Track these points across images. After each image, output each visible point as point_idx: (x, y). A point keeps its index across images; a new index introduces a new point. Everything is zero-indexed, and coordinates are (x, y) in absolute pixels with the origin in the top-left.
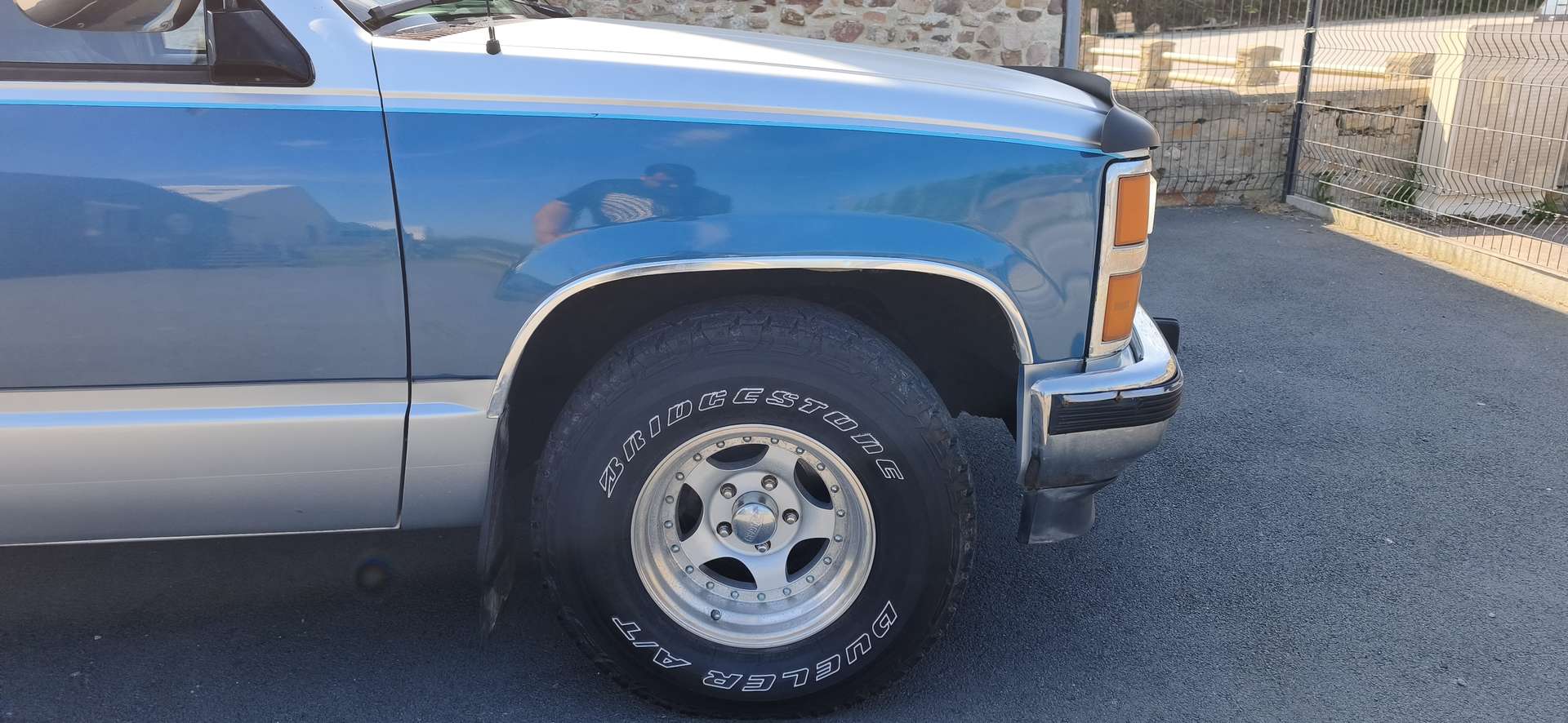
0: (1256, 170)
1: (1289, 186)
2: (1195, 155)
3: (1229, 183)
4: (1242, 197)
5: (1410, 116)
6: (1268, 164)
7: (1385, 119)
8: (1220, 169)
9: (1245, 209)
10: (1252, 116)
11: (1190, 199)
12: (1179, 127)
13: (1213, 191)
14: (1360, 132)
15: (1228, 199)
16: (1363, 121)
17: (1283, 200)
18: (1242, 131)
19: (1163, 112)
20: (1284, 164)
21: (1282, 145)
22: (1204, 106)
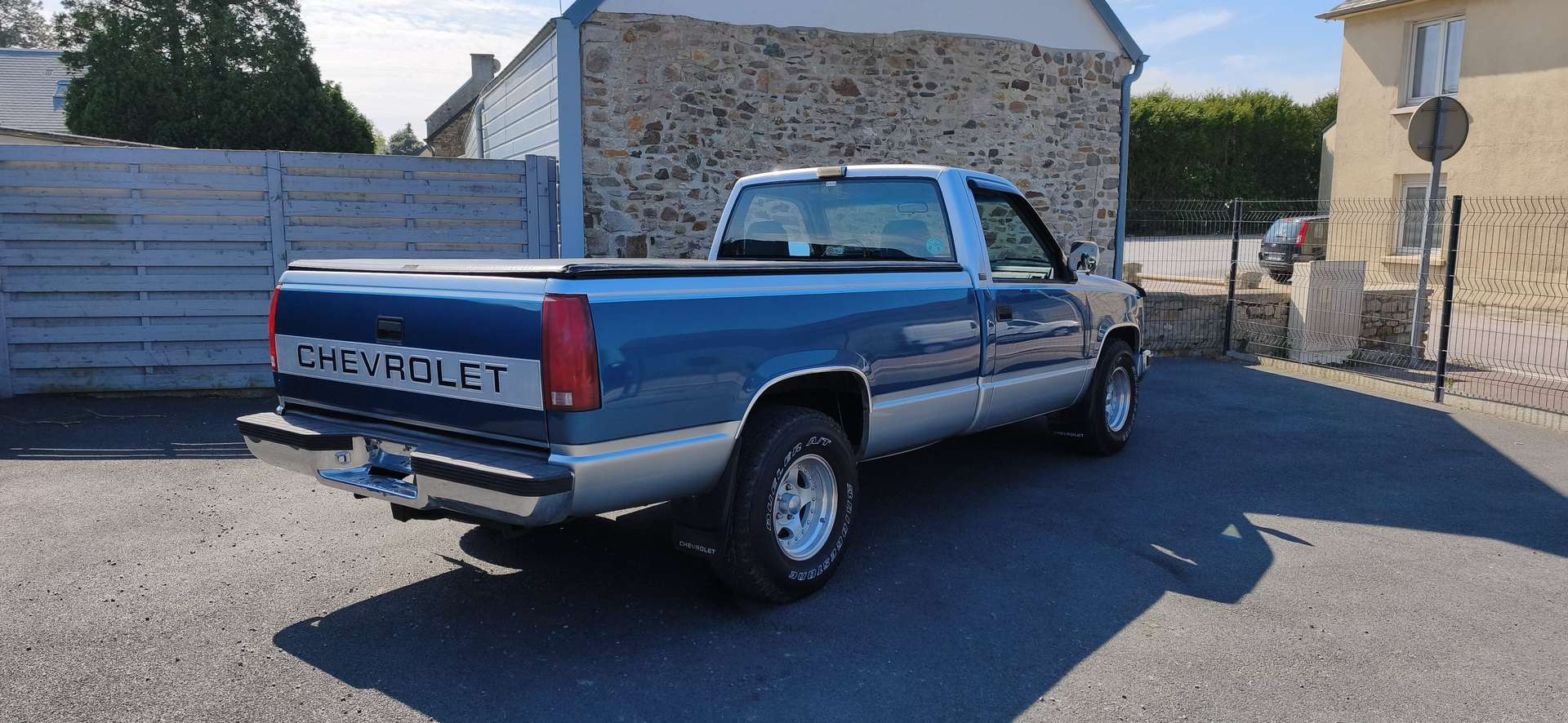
0: (1210, 337)
1: (1227, 347)
2: (1179, 328)
3: (1196, 344)
4: (1202, 352)
5: (1282, 307)
6: (1214, 334)
7: (1269, 310)
8: (1193, 336)
9: (1203, 358)
10: (1207, 307)
11: (1177, 353)
12: (1171, 312)
13: (1188, 348)
14: (1258, 317)
15: (1195, 353)
16: (1259, 311)
17: (1224, 354)
18: (1202, 316)
19: (1163, 304)
20: (1223, 334)
21: (1221, 323)
22: (1183, 301)
